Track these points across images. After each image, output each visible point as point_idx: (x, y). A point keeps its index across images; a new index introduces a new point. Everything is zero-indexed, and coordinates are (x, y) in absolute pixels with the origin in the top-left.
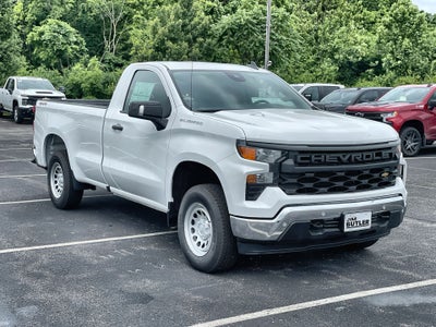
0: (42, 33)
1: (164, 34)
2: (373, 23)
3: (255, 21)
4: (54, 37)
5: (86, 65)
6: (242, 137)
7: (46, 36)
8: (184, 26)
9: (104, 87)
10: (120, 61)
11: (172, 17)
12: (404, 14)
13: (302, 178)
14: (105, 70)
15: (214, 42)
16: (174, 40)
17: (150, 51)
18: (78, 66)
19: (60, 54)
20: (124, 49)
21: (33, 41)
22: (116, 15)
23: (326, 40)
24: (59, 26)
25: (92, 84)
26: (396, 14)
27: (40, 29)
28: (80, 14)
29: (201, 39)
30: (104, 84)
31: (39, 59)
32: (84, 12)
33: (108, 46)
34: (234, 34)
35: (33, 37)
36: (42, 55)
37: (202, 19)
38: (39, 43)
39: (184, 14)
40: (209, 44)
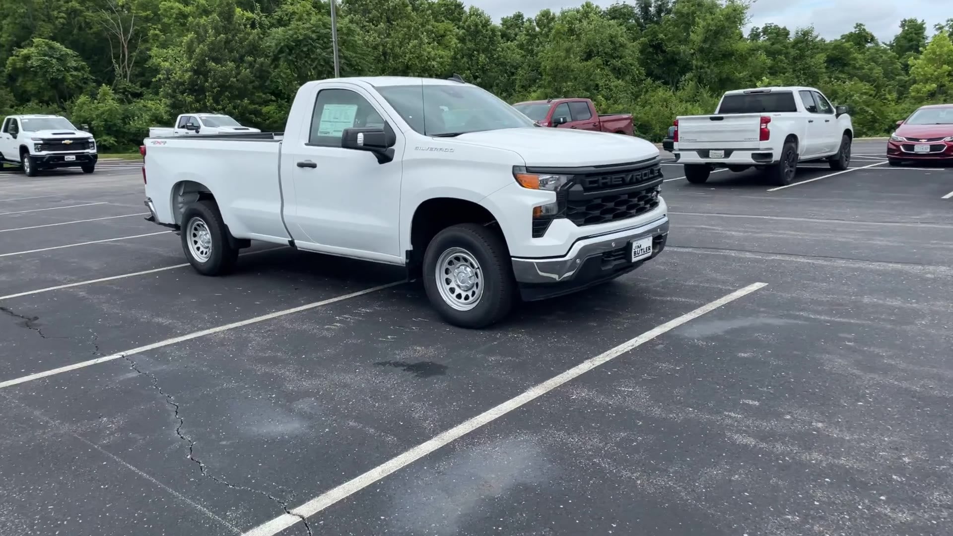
0: (27, 57)
1: (203, 54)
2: (443, 36)
3: (314, 36)
4: (46, 62)
5: (93, 96)
6: (520, 162)
7: (34, 62)
8: (227, 42)
9: (125, 123)
10: (137, 89)
11: (211, 32)
12: (476, 25)
13: (589, 205)
14: (121, 101)
15: (268, 61)
16: (217, 60)
17: (187, 76)
18: (83, 98)
19: (56, 84)
20: (142, 74)
21: (14, 69)
22: (126, 31)
23: (396, 57)
24: (51, 48)
25: (106, 121)
26: (469, 26)
27: (25, 51)
28: (75, 31)
29: (250, 59)
30: (123, 119)
31: (25, 92)
32: (80, 28)
33: (118, 70)
34: (291, 50)
35: (14, 64)
36: (30, 87)
37: (249, 34)
38: (25, 71)
39: (224, 27)
40: (262, 64)
